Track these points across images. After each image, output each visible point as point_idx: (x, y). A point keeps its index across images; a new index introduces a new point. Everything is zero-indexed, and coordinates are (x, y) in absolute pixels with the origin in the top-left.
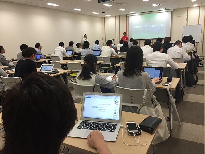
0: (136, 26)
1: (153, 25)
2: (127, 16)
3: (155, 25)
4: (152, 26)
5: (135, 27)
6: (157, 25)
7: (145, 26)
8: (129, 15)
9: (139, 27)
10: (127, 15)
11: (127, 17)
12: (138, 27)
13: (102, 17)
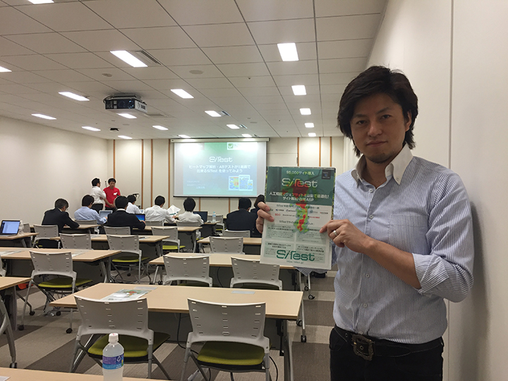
2: (170, 143)
8: (175, 141)
10: (170, 140)
11: (171, 145)
13: (108, 138)
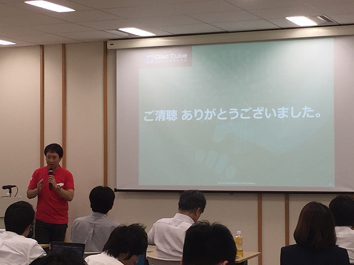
0: (162, 112)
1: (259, 111)
2: (110, 47)
3: (270, 112)
4: (250, 114)
5: (153, 116)
6: (282, 113)
7: (213, 113)
9: (180, 115)
10: (105, 43)
11: (109, 58)
12: (171, 115)
